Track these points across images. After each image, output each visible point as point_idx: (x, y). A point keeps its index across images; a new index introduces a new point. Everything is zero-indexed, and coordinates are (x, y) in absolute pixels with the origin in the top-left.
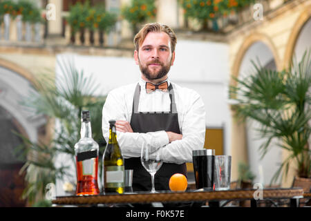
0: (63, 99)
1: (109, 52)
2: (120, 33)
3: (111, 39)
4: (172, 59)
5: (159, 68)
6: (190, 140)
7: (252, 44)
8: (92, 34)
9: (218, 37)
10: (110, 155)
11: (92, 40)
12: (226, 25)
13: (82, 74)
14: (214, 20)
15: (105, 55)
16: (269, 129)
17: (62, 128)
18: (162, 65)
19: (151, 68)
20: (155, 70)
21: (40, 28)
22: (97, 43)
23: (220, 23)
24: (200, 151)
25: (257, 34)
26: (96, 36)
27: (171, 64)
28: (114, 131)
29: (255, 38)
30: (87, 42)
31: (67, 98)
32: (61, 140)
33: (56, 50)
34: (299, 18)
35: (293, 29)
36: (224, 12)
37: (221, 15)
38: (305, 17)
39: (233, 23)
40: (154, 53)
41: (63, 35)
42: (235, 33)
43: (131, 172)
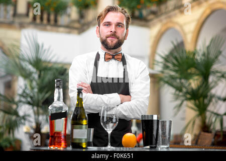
0: (27, 64)
1: (61, 29)
2: (69, 16)
3: (63, 20)
4: (126, 35)
5: (115, 41)
6: (138, 103)
7: (167, 29)
8: (49, 15)
9: (143, 23)
10: (77, 116)
11: (49, 20)
12: (148, 15)
13: (43, 46)
14: (140, 10)
15: (58, 32)
16: (181, 94)
17: (26, 85)
18: (118, 38)
19: (109, 40)
20: (112, 42)
21: (10, 9)
22: (52, 22)
23: (144, 12)
24: (148, 116)
25: (171, 22)
26: (52, 17)
27: (125, 38)
28: (81, 97)
29: (170, 25)
30: (45, 21)
31: (31, 63)
32: (25, 95)
33: (22, 26)
34: (204, 12)
35: (198, 20)
36: (148, 4)
37: (145, 7)
38: (208, 12)
39: (154, 13)
40: (113, 28)
41: (27, 15)
42: (155, 21)
43: (92, 130)
